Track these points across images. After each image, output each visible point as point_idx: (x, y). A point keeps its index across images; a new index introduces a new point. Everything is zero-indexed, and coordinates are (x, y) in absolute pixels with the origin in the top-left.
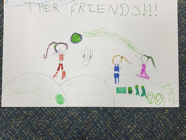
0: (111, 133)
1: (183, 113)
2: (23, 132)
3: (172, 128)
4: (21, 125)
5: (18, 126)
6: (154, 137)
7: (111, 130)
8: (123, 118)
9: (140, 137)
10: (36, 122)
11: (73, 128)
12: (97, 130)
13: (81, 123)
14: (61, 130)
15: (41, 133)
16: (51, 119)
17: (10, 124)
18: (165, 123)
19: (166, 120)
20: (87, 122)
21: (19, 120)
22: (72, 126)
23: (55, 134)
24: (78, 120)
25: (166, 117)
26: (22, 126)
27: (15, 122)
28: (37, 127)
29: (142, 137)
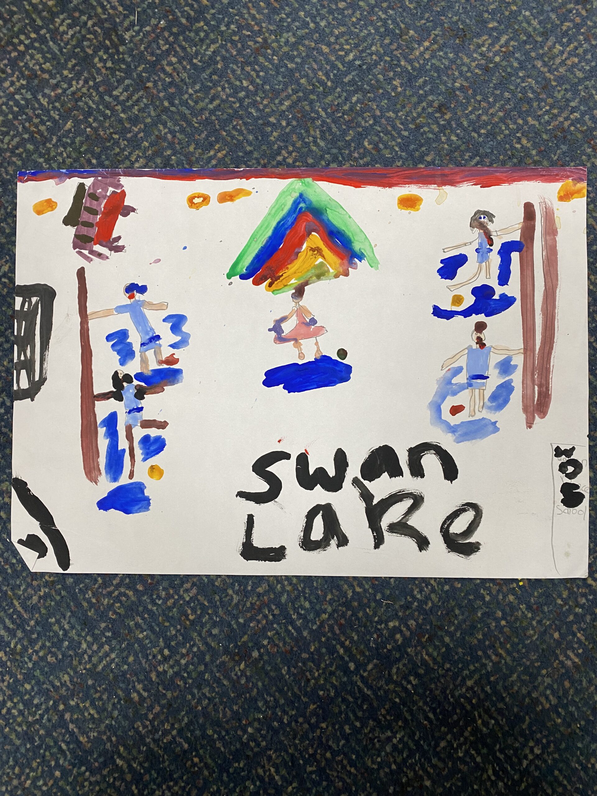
0: (334, 642)
1: (575, 589)
2: (51, 625)
3: (536, 637)
4: (45, 600)
5: (34, 602)
6: (473, 664)
7: (334, 633)
8: (375, 596)
9: (427, 658)
10: (94, 595)
11: (210, 618)
12: (287, 631)
13: (237, 605)
14: (171, 625)
15: (107, 629)
16: (140, 587)
17: (10, 597)
18: (513, 618)
19: (517, 611)
20: (258, 603)
21: (39, 586)
22: (208, 614)
23: (152, 637)
24: (227, 595)
25: (517, 598)
26: (47, 605)
27: (25, 590)
28: (96, 610)
29: (434, 659)
